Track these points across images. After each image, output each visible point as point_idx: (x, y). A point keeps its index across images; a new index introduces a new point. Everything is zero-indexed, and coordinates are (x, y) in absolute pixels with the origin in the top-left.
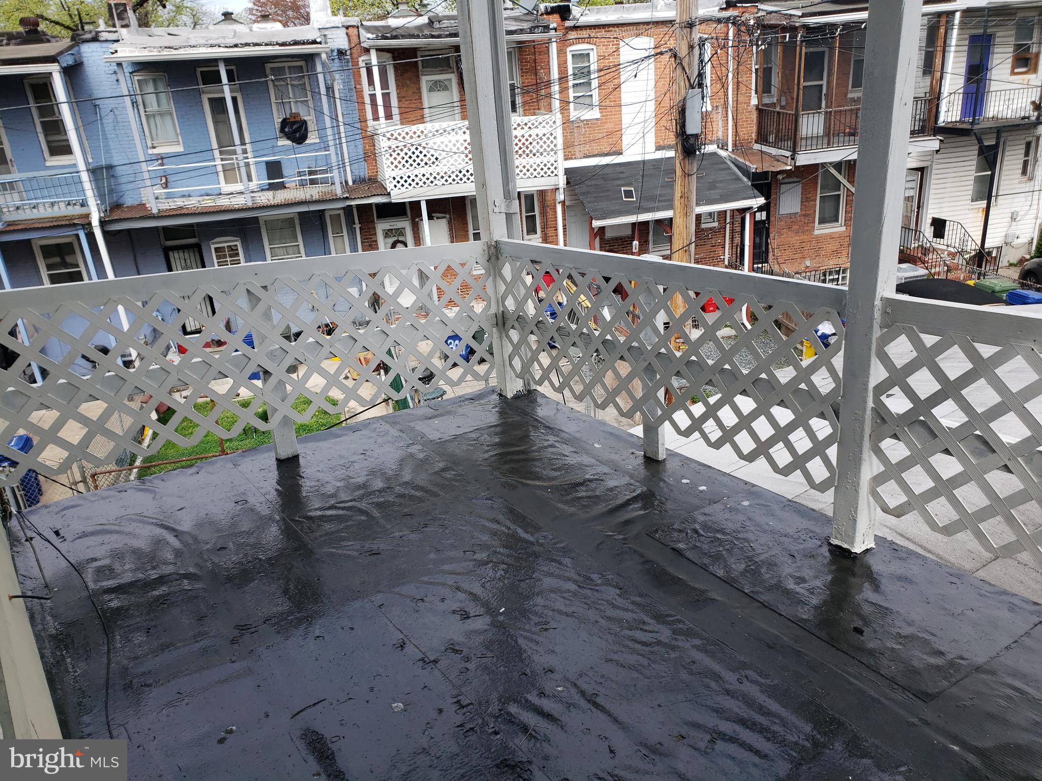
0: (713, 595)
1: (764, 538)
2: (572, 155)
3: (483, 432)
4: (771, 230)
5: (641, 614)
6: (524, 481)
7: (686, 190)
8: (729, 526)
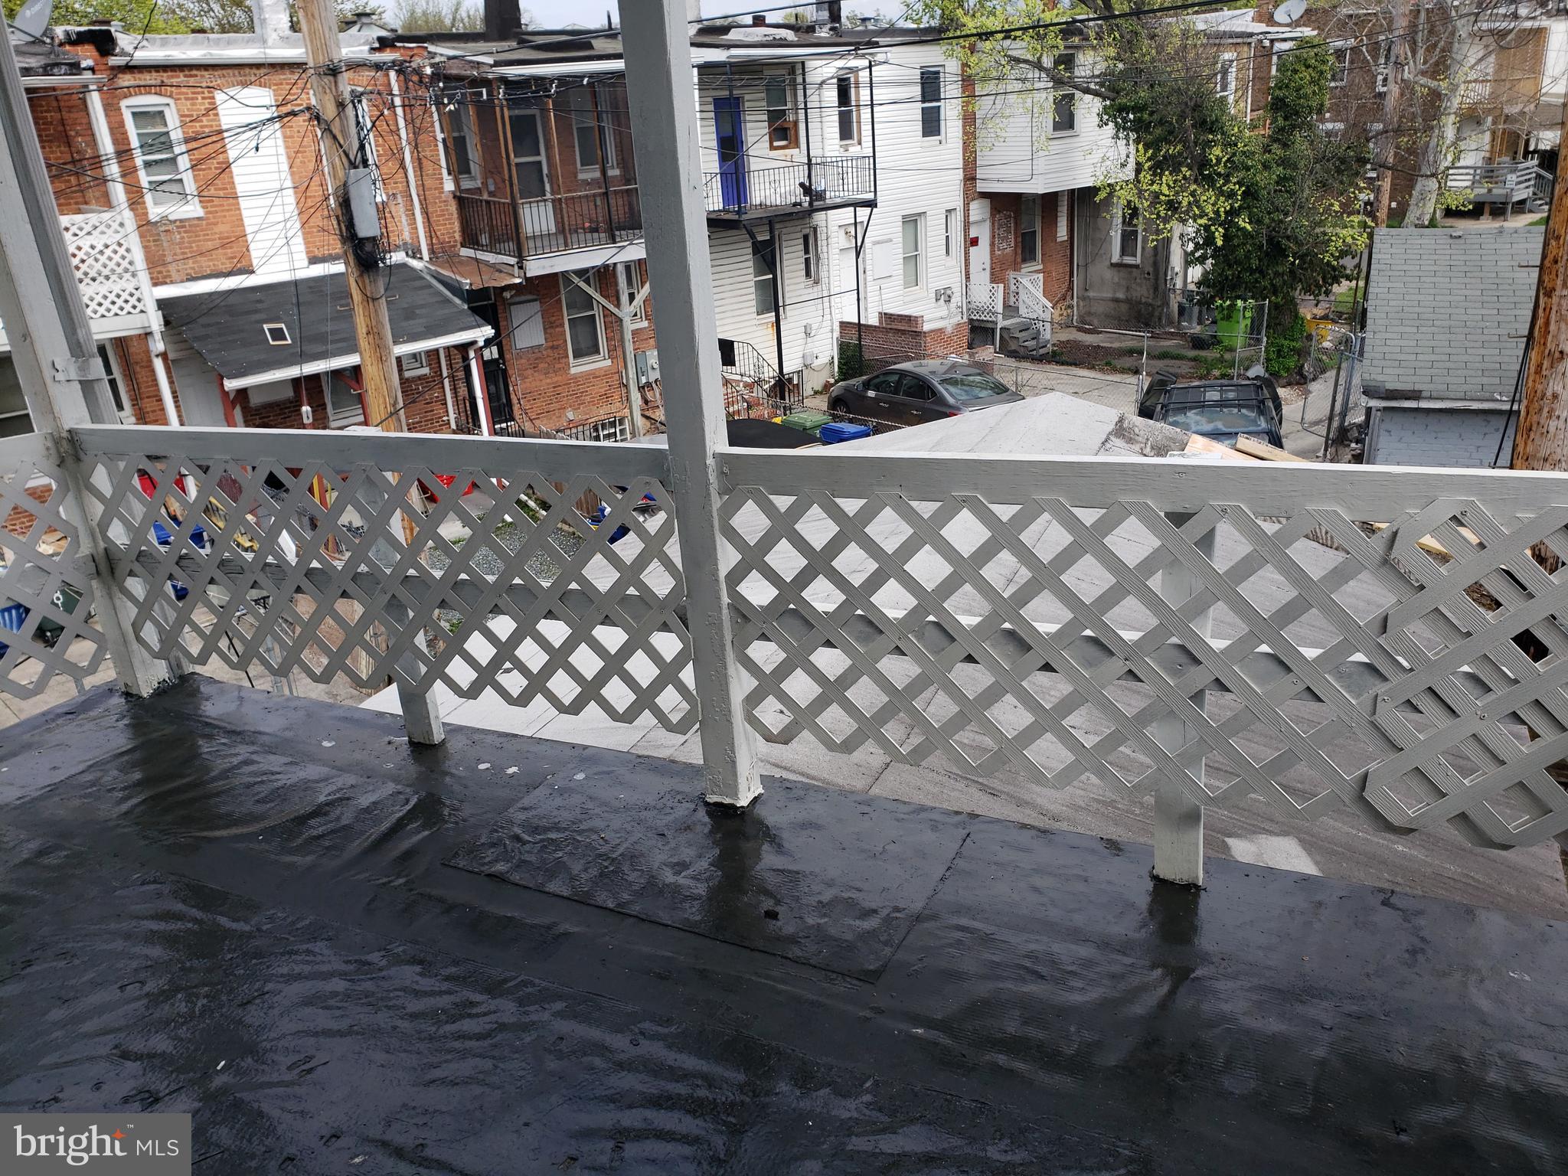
0: (566, 927)
1: (617, 822)
2: (166, 277)
3: (108, 766)
4: (510, 372)
5: (464, 992)
6: (205, 834)
7: (374, 323)
8: (565, 816)
